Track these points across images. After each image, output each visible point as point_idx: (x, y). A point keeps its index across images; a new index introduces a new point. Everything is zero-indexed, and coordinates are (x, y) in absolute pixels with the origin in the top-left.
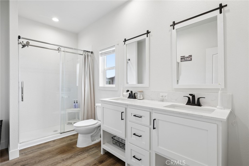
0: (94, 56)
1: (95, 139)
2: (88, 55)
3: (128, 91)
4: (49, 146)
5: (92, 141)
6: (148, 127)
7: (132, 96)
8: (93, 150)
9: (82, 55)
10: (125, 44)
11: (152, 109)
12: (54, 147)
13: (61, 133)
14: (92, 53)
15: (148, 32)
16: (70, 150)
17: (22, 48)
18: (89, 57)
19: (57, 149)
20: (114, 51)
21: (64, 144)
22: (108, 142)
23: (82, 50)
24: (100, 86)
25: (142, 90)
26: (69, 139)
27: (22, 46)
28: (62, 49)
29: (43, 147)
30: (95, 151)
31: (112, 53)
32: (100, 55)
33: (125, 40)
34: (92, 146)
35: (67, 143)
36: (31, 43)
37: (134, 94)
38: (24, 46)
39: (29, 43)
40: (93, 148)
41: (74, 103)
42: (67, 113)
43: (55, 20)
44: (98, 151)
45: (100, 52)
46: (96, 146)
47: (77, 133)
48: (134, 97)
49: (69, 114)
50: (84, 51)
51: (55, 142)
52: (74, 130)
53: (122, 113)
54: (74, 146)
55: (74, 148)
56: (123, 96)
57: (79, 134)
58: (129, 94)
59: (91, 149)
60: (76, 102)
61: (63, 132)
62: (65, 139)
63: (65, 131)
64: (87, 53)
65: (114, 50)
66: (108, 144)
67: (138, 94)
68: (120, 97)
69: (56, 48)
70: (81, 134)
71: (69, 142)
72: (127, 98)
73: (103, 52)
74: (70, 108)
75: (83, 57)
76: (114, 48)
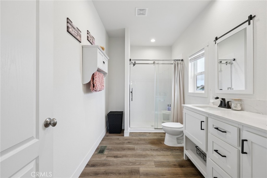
0: (184, 62)
1: (181, 143)
2: (178, 64)
3: (217, 98)
4: (145, 136)
5: (178, 143)
6: (236, 148)
7: (225, 104)
8: (177, 151)
9: (173, 64)
10: (216, 43)
11: (243, 125)
12: (148, 138)
13: (155, 129)
14: (182, 60)
15: (251, 18)
16: (158, 144)
17: (133, 66)
18: (179, 65)
19: (150, 139)
20: (203, 55)
21: (156, 137)
22: (192, 150)
23: (172, 60)
24: (189, 92)
25: (240, 99)
26: (160, 135)
27: (133, 65)
28: (156, 62)
29: (142, 135)
30: (178, 153)
31: (202, 57)
32: (189, 61)
33: (217, 39)
34: (177, 148)
35: (157, 138)
36: (137, 62)
37: (228, 102)
38: (134, 65)
39: (136, 62)
40: (178, 150)
41: (168, 106)
42: (162, 113)
43: (153, 41)
44: (181, 154)
45: (190, 59)
46: (181, 149)
47: (164, 132)
48: (227, 106)
49: (164, 114)
50: (175, 60)
51: (150, 134)
52: (162, 129)
53: (201, 122)
54: (162, 142)
55: (161, 143)
56: (214, 104)
57: (166, 134)
58: (220, 102)
59: (176, 150)
60: (169, 105)
61: (157, 128)
62: (158, 134)
63: (158, 128)
64: (177, 62)
65: (204, 53)
66: (191, 151)
67: (232, 103)
68: (209, 104)
69: (152, 62)
70: (168, 133)
71: (160, 137)
72: (217, 107)
73: (192, 57)
74: (166, 110)
75: (173, 66)
76: (203, 52)
